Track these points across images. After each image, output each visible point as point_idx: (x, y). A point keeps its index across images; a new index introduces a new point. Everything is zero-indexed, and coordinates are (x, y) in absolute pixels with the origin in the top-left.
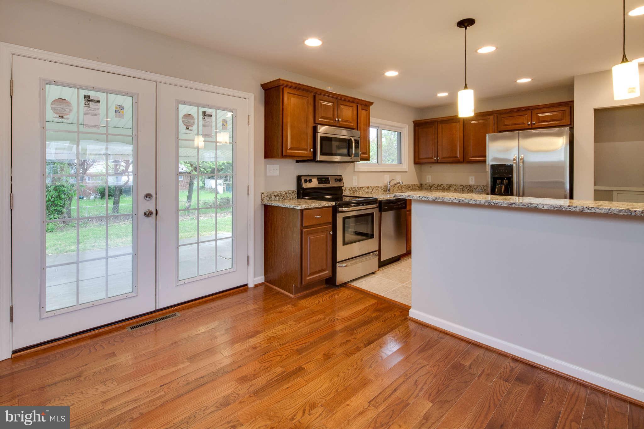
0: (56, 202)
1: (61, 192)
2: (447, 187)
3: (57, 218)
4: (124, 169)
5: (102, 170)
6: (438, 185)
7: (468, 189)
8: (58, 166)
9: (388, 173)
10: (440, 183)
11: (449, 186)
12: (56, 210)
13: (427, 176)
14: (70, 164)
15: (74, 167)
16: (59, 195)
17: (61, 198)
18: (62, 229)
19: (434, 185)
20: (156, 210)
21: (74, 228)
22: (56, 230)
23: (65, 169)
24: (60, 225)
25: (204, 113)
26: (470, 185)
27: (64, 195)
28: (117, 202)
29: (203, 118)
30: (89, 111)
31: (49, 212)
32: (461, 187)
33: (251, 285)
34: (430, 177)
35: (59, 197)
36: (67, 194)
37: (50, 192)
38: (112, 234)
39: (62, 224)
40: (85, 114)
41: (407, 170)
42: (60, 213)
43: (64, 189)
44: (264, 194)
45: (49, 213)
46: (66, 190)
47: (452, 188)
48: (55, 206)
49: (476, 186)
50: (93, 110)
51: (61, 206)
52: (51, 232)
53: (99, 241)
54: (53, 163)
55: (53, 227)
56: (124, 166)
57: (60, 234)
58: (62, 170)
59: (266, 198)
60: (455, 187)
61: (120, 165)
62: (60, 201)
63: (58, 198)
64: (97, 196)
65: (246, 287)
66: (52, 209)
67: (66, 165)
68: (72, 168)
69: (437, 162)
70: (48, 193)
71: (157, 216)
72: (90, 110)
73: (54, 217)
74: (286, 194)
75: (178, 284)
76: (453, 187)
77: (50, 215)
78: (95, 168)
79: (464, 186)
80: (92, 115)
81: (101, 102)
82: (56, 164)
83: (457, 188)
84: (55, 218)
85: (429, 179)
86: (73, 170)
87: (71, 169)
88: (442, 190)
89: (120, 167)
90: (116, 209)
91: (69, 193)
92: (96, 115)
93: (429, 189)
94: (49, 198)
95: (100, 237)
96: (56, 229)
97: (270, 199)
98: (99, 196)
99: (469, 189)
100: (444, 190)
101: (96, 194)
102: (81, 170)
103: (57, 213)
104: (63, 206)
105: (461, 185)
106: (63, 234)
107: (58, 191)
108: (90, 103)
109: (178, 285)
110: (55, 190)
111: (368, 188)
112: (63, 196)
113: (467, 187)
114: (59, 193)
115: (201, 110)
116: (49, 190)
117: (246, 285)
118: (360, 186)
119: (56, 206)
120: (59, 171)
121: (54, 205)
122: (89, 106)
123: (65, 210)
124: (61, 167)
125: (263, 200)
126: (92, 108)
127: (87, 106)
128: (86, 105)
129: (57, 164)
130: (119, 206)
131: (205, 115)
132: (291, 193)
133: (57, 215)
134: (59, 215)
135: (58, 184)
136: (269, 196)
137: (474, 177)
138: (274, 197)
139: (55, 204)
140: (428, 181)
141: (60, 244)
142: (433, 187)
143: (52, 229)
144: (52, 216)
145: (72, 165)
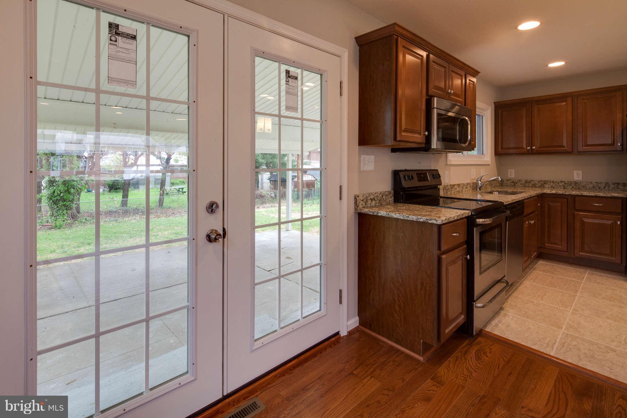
0: (65, 197)
1: (70, 187)
2: (540, 184)
3: (66, 213)
4: (133, 162)
5: (110, 163)
6: (526, 182)
7: (573, 187)
8: (67, 159)
9: (473, 167)
10: (529, 179)
11: (542, 182)
12: (64, 205)
13: (509, 171)
14: (79, 157)
15: (83, 160)
16: (68, 190)
17: (70, 192)
18: (70, 226)
19: (520, 181)
20: (224, 229)
21: (83, 224)
22: (64, 227)
23: (74, 162)
24: (69, 221)
25: (288, 72)
26: (575, 182)
27: (73, 189)
28: (125, 196)
29: (286, 81)
30: (118, 54)
31: (58, 207)
32: (561, 184)
33: (344, 333)
34: (513, 171)
35: (68, 191)
36: (76, 189)
37: (59, 186)
38: (124, 232)
39: (71, 220)
40: (110, 57)
41: (490, 163)
42: (69, 209)
43: (73, 183)
44: (360, 197)
45: (58, 209)
46: (75, 185)
47: (548, 185)
48: (63, 201)
49: (585, 183)
50: (125, 51)
51: (69, 201)
52: (59, 228)
53: (110, 241)
54: (62, 156)
55: (62, 223)
56: (133, 159)
57: (68, 231)
58: (71, 163)
59: (362, 202)
60: (552, 184)
61: (129, 158)
62: (69, 195)
63: (67, 193)
64: (105, 189)
65: (338, 336)
66: (60, 204)
67: (75, 158)
68: (82, 161)
69: (531, 153)
70: (56, 188)
71: (225, 239)
72: (119, 52)
73: (62, 212)
74: (383, 196)
75: (254, 348)
76: (549, 183)
77: (58, 211)
78: (104, 161)
79: (566, 182)
80: (122, 60)
81: (138, 38)
82: (64, 157)
83: (556, 185)
84: (63, 214)
85: (512, 174)
86: (82, 164)
87: (80, 162)
88: (532, 187)
89: (129, 160)
90: (124, 203)
91: (78, 187)
92: (129, 61)
93: (512, 186)
94: (57, 193)
95: (111, 236)
96: (64, 225)
97: (366, 204)
98: (107, 189)
99: (575, 187)
100: (536, 187)
101: (105, 187)
102: (90, 162)
103: (65, 208)
104: (72, 201)
105: (561, 182)
106: (72, 231)
107: (67, 185)
108: (119, 38)
109: (253, 350)
110: (63, 185)
111: (459, 185)
112: (72, 191)
113: (570, 184)
114: (68, 187)
115: (284, 68)
116: (57, 184)
117: (338, 333)
118: (452, 183)
119: (65, 201)
120: (68, 164)
121: (62, 199)
122: (117, 43)
123: (74, 206)
124: (70, 159)
125: (358, 207)
126: (123, 48)
127: (115, 43)
128: (113, 41)
129: (66, 157)
130: (128, 200)
131: (289, 77)
132: (387, 195)
133: (65, 211)
134: (68, 210)
135: (67, 178)
136: (365, 200)
137: (580, 172)
138: (370, 202)
139: (64, 198)
140: (509, 176)
141: (69, 246)
142: (519, 184)
143: (60, 225)
144: (61, 212)
145: (81, 158)
